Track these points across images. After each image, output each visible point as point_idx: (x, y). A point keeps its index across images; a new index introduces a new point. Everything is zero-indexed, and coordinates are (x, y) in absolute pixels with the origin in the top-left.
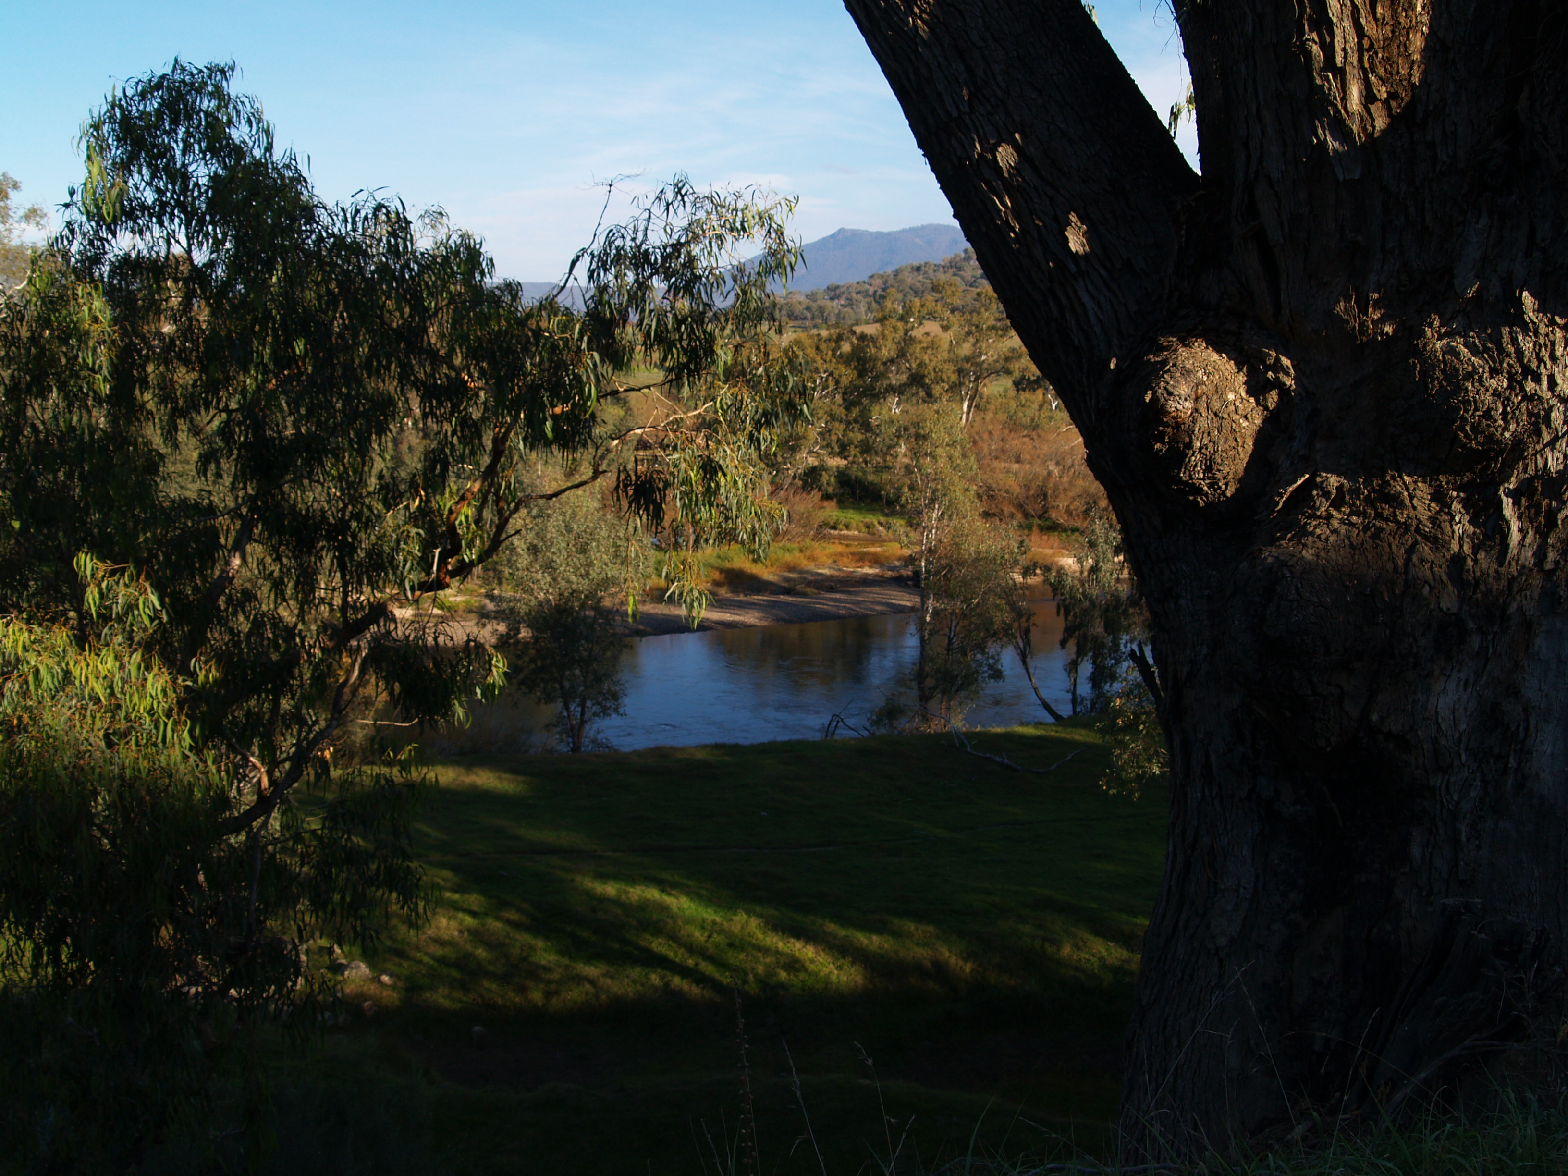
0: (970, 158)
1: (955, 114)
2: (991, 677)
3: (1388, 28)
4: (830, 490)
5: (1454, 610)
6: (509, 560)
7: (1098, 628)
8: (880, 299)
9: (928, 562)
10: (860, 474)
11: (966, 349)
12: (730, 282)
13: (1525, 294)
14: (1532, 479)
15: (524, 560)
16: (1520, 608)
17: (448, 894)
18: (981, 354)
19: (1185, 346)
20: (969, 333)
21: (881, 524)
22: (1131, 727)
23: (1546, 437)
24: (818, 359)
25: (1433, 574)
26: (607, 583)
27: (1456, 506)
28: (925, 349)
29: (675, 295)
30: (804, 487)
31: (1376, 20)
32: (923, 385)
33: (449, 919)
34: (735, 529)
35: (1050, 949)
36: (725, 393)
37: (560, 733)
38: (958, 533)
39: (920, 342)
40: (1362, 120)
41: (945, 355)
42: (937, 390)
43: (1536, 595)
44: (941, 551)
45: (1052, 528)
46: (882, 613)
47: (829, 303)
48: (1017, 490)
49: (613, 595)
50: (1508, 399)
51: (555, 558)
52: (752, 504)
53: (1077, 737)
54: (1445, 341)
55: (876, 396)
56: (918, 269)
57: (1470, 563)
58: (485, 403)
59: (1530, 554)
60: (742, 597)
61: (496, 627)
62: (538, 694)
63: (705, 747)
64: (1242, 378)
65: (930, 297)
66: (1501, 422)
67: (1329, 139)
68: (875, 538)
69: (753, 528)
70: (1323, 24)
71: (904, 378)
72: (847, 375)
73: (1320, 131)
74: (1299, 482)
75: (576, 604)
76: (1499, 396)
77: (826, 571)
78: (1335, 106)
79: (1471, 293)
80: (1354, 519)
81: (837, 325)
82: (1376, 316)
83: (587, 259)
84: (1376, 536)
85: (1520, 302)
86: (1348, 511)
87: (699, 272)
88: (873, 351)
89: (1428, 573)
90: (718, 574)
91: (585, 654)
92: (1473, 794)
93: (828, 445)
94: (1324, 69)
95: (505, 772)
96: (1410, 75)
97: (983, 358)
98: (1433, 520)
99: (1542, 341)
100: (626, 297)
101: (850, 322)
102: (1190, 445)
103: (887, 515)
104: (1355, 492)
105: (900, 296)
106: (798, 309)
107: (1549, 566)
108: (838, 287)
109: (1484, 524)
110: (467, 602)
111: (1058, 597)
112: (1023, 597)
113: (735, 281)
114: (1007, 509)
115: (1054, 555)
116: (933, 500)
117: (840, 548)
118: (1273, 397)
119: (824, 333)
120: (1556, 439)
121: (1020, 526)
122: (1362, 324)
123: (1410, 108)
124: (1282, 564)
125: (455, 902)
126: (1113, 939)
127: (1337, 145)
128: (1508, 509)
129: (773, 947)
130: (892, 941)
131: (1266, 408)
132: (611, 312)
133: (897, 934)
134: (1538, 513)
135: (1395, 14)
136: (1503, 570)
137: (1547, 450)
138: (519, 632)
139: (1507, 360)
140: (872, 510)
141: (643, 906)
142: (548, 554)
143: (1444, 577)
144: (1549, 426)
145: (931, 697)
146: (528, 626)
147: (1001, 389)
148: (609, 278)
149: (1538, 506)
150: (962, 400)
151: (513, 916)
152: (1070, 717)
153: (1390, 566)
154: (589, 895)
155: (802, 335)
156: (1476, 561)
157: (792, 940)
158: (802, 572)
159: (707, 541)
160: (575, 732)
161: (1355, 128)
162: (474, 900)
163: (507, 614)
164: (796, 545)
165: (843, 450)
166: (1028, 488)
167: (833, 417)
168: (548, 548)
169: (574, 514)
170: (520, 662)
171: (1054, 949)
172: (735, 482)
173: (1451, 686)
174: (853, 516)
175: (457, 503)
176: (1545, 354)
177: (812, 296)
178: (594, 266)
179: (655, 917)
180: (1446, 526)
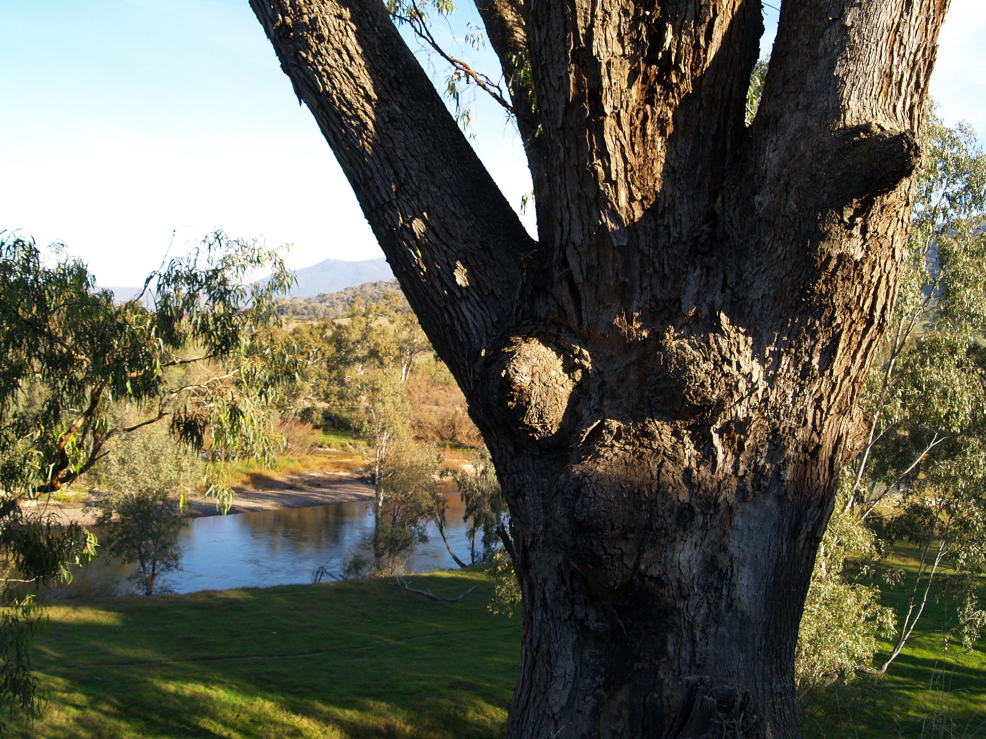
0: (396, 226)
1: (387, 199)
2: (421, 540)
3: (642, 159)
4: (318, 423)
5: (687, 501)
6: (106, 469)
7: (487, 509)
8: (351, 303)
9: (380, 469)
10: (338, 412)
11: (405, 335)
12: (249, 295)
13: (722, 314)
14: (729, 422)
15: (115, 468)
16: (726, 499)
17: (59, 694)
18: (414, 338)
19: (526, 342)
20: (406, 325)
21: (351, 444)
22: (506, 572)
23: (736, 398)
24: (311, 340)
25: (674, 480)
26: (170, 483)
27: (686, 439)
28: (379, 335)
29: (214, 302)
30: (301, 421)
31: (635, 154)
32: (377, 356)
33: (60, 710)
34: (253, 450)
35: (460, 714)
36: (246, 364)
37: (138, 583)
38: (399, 450)
39: (376, 330)
40: (627, 212)
41: (392, 339)
42: (386, 360)
43: (734, 491)
44: (388, 461)
45: (459, 446)
46: (352, 501)
47: (319, 305)
48: (436, 423)
49: (175, 491)
50: (714, 375)
51: (136, 467)
52: (263, 434)
53: (474, 578)
54: (677, 341)
55: (348, 363)
56: (375, 285)
57: (695, 472)
58: (87, 368)
59: (730, 466)
60: (261, 492)
61: (95, 513)
62: (124, 557)
63: (236, 590)
64: (560, 362)
65: (382, 302)
66: (710, 389)
67: (608, 222)
68: (346, 453)
69: (264, 450)
70: (604, 155)
71: (366, 353)
72: (330, 350)
73: (603, 217)
74: (595, 425)
75: (150, 497)
76: (709, 374)
77: (315, 474)
78: (612, 203)
79: (691, 313)
80: (627, 447)
81: (323, 319)
82: (638, 326)
83: (156, 278)
84: (640, 458)
85: (719, 319)
86: (623, 442)
87: (229, 288)
88: (346, 335)
89: (671, 479)
90: (245, 476)
91: (156, 530)
92: (702, 612)
93: (318, 394)
94: (605, 181)
95: (100, 610)
96: (654, 186)
97: (415, 340)
98: (673, 447)
99: (732, 342)
100: (181, 302)
101: (332, 317)
102: (529, 403)
103: (354, 438)
104: (628, 431)
105: (363, 301)
106: (299, 308)
107: (741, 473)
108: (324, 295)
109: (703, 449)
110: (76, 496)
111: (462, 490)
112: (440, 490)
113: (253, 295)
114: (430, 435)
115: (459, 463)
116: (383, 429)
117: (325, 460)
118: (578, 374)
119: (315, 324)
120: (742, 399)
121: (438, 445)
122: (629, 331)
123: (655, 205)
124: (585, 475)
125: (64, 699)
126: (500, 706)
127: (613, 225)
128: (716, 440)
129: (280, 721)
130: (358, 713)
131: (574, 380)
132: (172, 312)
133: (362, 709)
134: (733, 443)
135: (645, 151)
136: (714, 476)
137: (737, 405)
138: (111, 515)
139: (713, 353)
140: (346, 436)
141: (193, 698)
142: (133, 465)
143: (681, 481)
144: (737, 391)
145: (383, 554)
146: (118, 512)
147: (427, 360)
148: (170, 290)
149: (733, 439)
150: (402, 366)
151: (106, 708)
152: (470, 565)
153: (649, 475)
154: (158, 690)
155: (300, 325)
156: (699, 471)
157: (293, 716)
158: (300, 475)
159: (233, 458)
160: (148, 583)
161: (623, 216)
162: (79, 697)
163: (103, 504)
164: (296, 458)
165: (327, 397)
166: (443, 421)
167: (320, 376)
168: (132, 461)
169: (150, 439)
170: (111, 536)
171: (462, 714)
172: (252, 421)
173: (687, 547)
174: (334, 440)
175: (66, 434)
176: (734, 349)
177: (308, 300)
178: (161, 282)
179: (202, 704)
180: (681, 451)
